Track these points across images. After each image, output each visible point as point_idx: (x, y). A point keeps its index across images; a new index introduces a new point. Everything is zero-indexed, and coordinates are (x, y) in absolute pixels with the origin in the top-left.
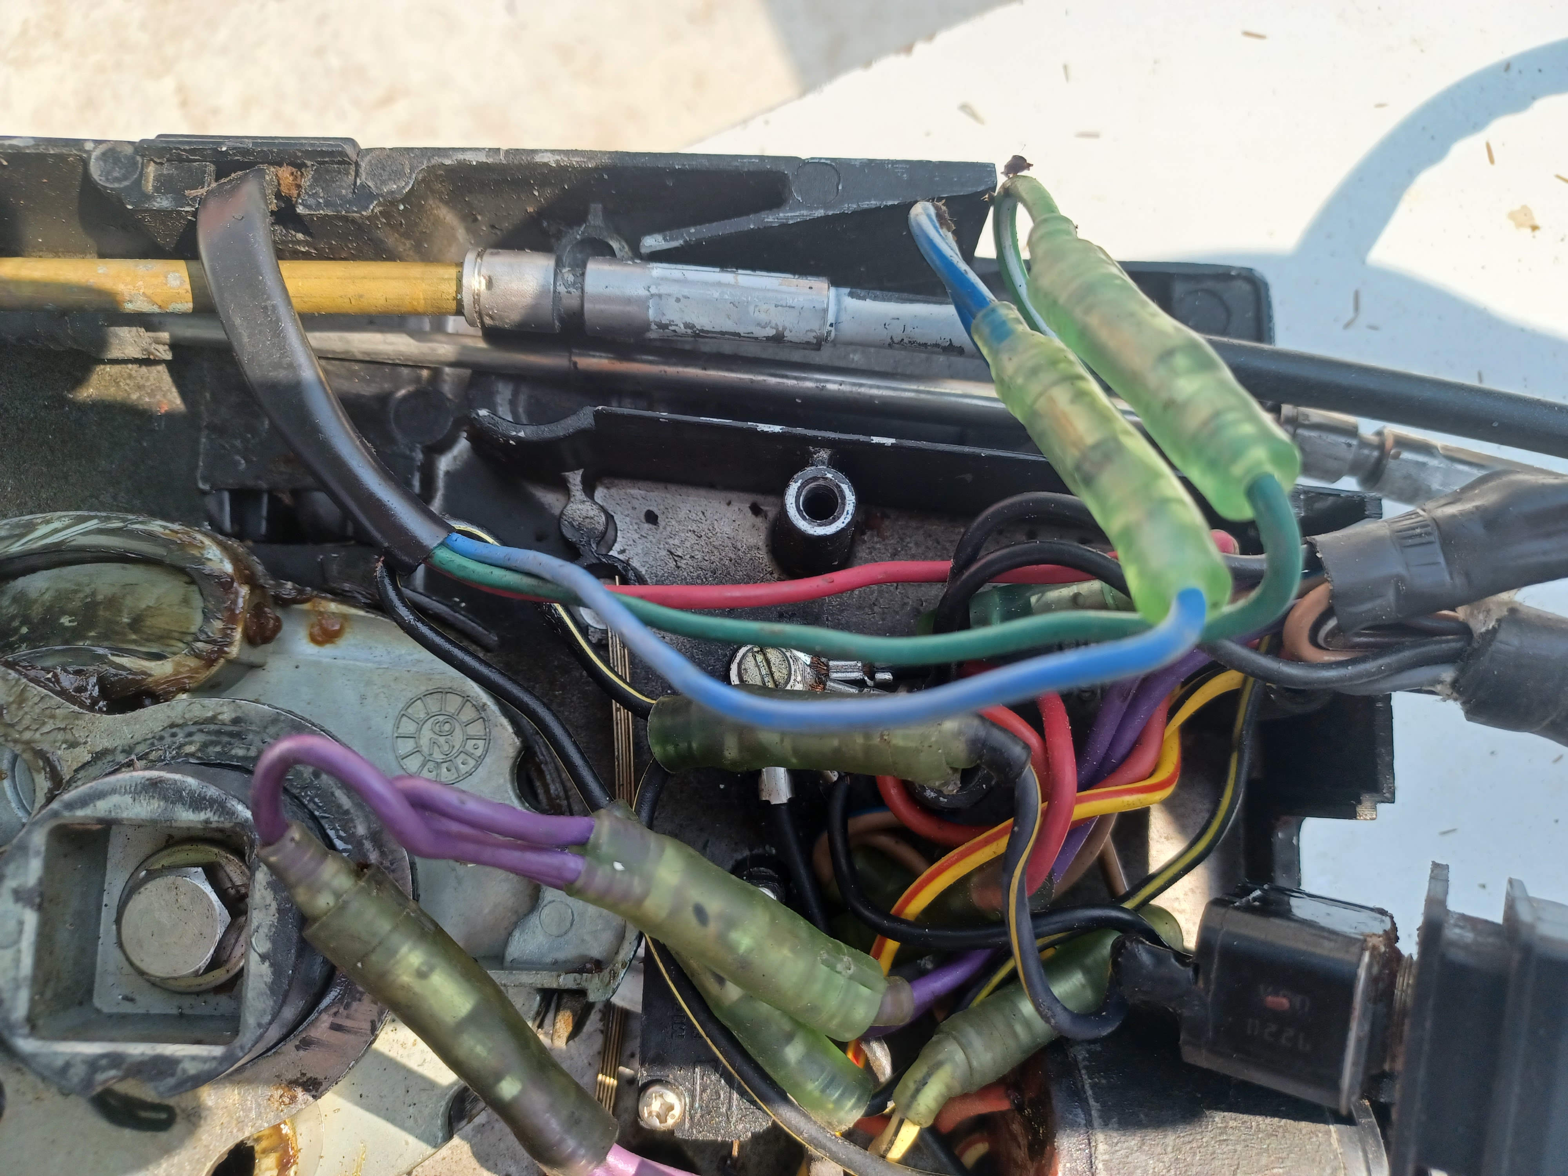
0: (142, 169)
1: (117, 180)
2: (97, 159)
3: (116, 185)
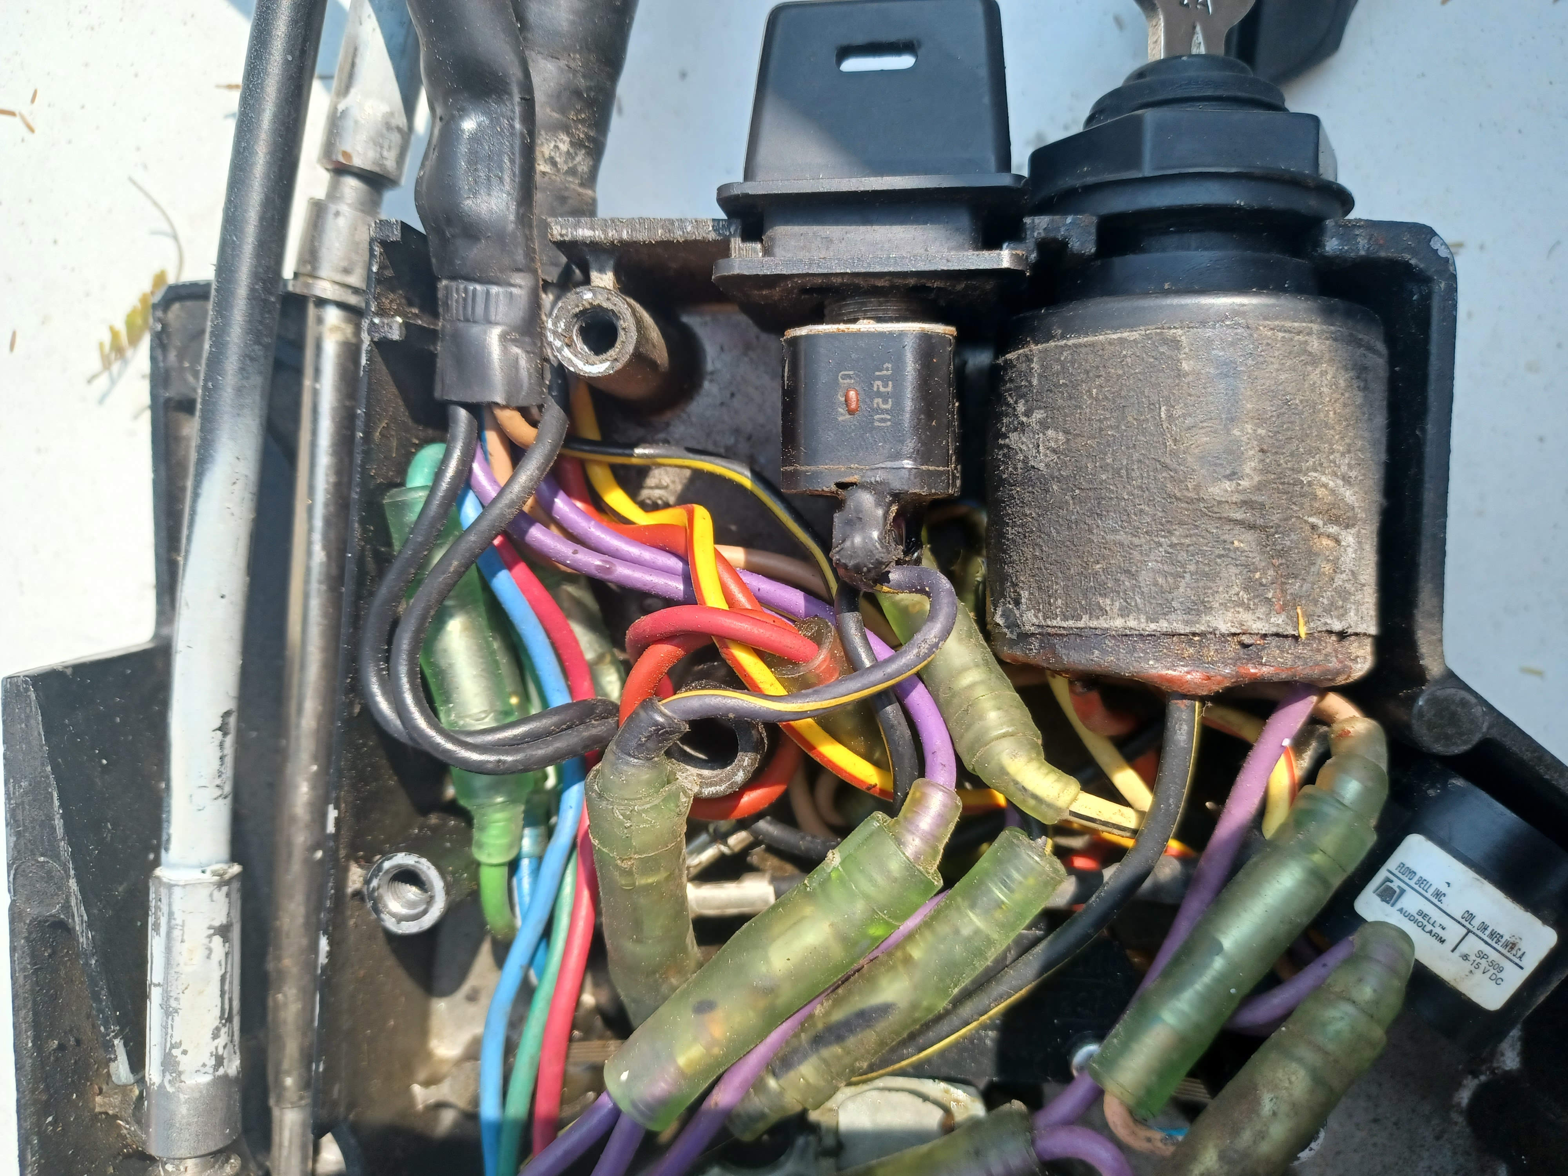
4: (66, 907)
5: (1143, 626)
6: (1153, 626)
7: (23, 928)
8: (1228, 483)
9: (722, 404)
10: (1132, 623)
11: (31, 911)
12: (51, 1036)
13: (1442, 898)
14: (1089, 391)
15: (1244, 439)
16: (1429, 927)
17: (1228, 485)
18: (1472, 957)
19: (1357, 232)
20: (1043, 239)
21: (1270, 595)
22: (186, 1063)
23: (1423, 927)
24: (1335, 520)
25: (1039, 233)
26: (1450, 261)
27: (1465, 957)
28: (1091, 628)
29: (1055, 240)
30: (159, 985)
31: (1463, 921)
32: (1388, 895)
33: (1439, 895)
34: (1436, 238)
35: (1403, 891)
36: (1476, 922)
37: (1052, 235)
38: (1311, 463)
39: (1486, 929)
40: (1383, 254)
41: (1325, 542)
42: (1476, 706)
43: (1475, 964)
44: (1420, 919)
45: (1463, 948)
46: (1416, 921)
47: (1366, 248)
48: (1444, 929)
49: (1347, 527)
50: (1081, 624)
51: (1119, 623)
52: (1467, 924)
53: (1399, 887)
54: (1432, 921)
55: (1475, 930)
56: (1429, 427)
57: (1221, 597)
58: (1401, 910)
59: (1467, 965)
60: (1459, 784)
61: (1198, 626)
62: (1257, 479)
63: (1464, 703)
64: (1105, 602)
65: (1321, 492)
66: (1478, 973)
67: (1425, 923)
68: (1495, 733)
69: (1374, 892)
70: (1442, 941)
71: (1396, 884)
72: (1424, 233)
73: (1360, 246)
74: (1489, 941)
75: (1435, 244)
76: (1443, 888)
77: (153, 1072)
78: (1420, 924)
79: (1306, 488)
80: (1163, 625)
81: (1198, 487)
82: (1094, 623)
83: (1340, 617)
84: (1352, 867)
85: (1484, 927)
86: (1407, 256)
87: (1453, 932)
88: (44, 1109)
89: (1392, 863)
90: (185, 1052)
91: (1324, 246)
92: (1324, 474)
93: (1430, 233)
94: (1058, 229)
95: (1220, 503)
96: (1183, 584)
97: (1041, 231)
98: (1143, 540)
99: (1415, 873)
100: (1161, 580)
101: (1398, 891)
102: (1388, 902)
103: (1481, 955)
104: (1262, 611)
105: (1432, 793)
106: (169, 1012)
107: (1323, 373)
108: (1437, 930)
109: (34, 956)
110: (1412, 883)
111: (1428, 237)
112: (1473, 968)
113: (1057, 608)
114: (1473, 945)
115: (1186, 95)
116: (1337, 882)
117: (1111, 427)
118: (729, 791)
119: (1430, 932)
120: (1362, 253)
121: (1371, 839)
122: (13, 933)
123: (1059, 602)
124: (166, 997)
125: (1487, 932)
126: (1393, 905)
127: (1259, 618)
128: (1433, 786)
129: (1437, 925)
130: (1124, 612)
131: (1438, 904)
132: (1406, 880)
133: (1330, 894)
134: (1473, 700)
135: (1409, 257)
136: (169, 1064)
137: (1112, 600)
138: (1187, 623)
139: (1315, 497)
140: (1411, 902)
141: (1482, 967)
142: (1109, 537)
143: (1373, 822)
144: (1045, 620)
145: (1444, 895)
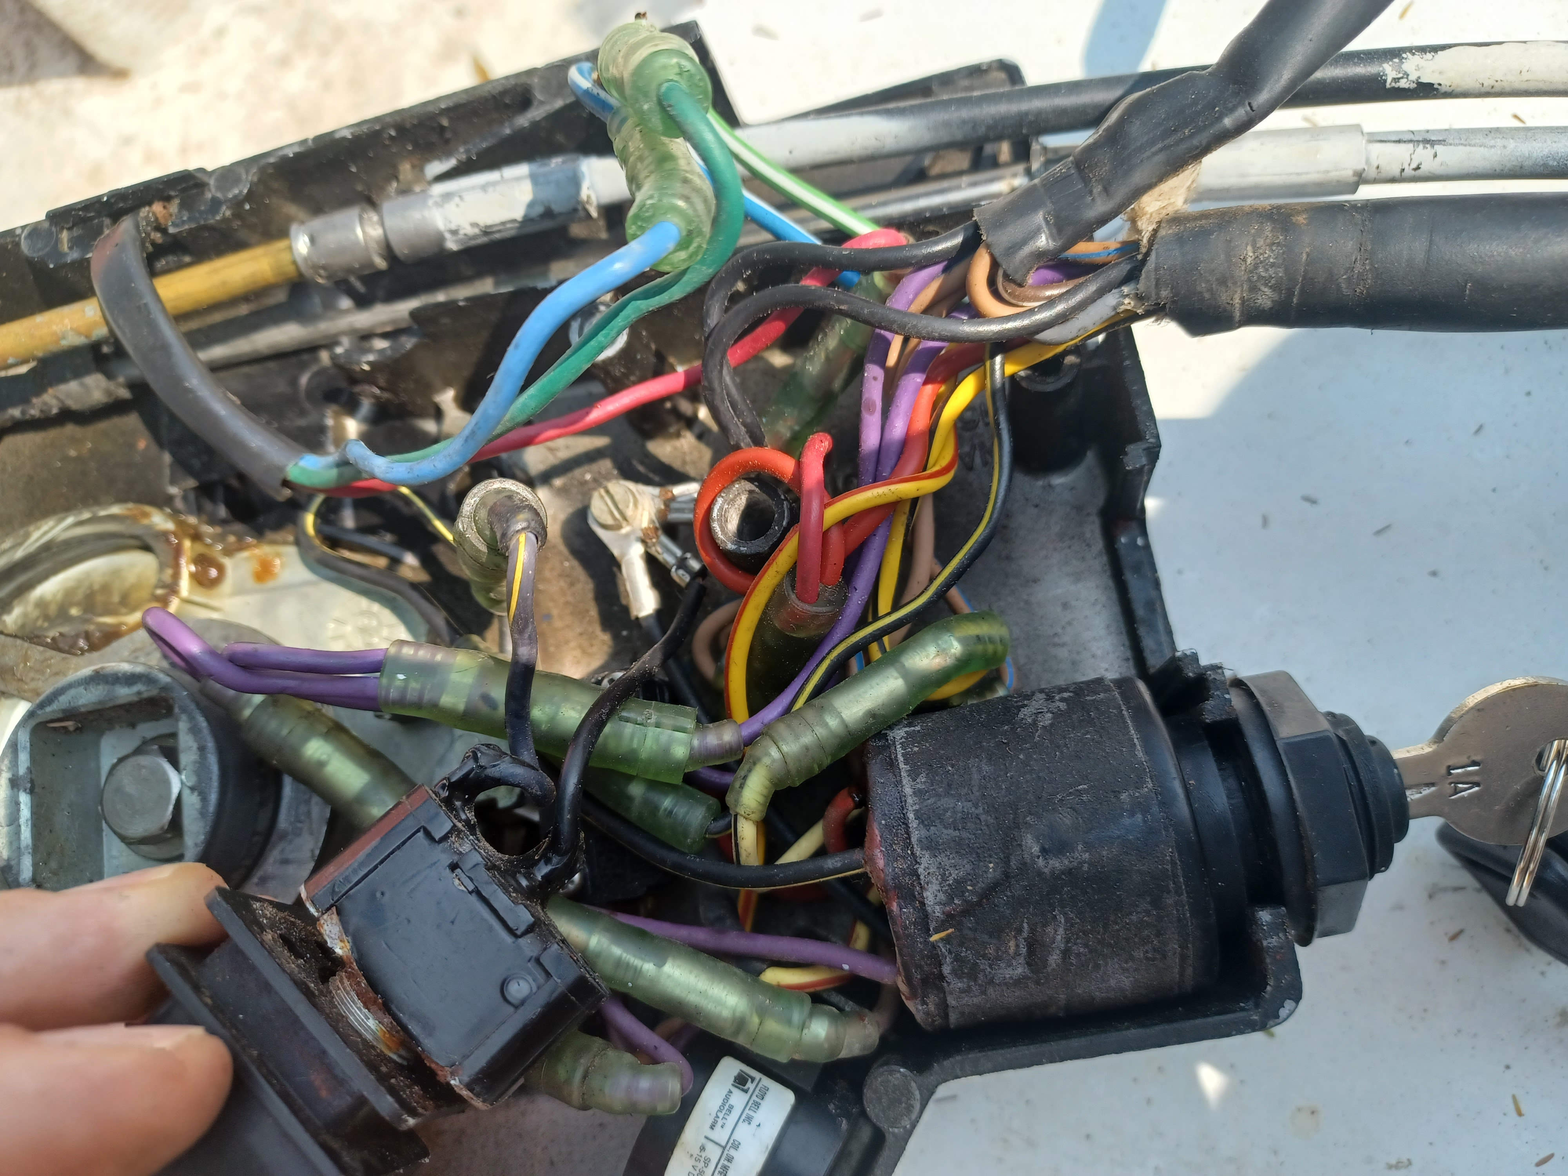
0: (57, 235)
1: (39, 250)
2: (26, 238)
3: (41, 253)
4: (542, 103)
5: (910, 808)
6: (911, 816)
7: (524, 80)
8: (1038, 849)
9: (1027, 500)
10: (910, 800)
11: (535, 81)
12: (451, 119)
13: (747, 1122)
14: (1088, 733)
15: (1077, 854)
16: (721, 1115)
17: (1036, 849)
18: (704, 1155)
19: (1281, 935)
20: (1207, 679)
21: (956, 901)
22: (451, 207)
23: (720, 1110)
24: (1031, 951)
25: (1210, 675)
26: (1277, 1021)
27: (703, 1149)
28: (900, 773)
29: (1208, 689)
30: (502, 176)
31: (731, 1141)
32: (741, 1081)
33: (749, 1120)
34: (1294, 1004)
35: (746, 1091)
36: (733, 1152)
37: (1212, 685)
38: (1072, 915)
39: (728, 1161)
40: (1268, 960)
41: (1012, 944)
42: (910, 1119)
43: (698, 1157)
44: (726, 1107)
45: (710, 1146)
46: (723, 1105)
47: (1271, 945)
48: (722, 1127)
49: (1028, 964)
50: (902, 766)
51: (908, 790)
52: (730, 1144)
53: (749, 1088)
54: (726, 1116)
55: (726, 1152)
56: (1133, 1031)
57: (946, 862)
58: (730, 1092)
59: (696, 1151)
60: (843, 1125)
61: (919, 849)
62: (1046, 870)
63: (909, 1108)
64: (922, 778)
65: (1050, 930)
66: (693, 1162)
67: (724, 1112)
68: (890, 1139)
69: (741, 1070)
70: (712, 1127)
71: (750, 1085)
72: (1295, 992)
73: (1269, 940)
74: (719, 1166)
75: (1289, 1004)
76: (755, 1122)
77: (439, 189)
78: (722, 1108)
79: (1049, 916)
80: (913, 824)
81: (1028, 825)
82: (904, 774)
83: (954, 972)
84: (756, 1050)
85: (730, 1159)
86: (1271, 982)
87: (721, 1135)
88: (401, 128)
89: (767, 1082)
90: (457, 205)
91: (1262, 911)
92: (1066, 930)
93: (1297, 997)
94: (1218, 689)
95: (1020, 845)
96: (950, 831)
97: (1213, 676)
98: (978, 794)
99: (763, 1099)
100: (949, 814)
101: (746, 1088)
102: (735, 1081)
103: (707, 1162)
104: (942, 897)
105: (831, 1107)
106: (484, 188)
107: (1148, 913)
108: (720, 1123)
109: (504, 93)
110: (754, 1098)
111: (1292, 997)
112: (695, 1156)
113: (911, 748)
114: (713, 1153)
115: (1360, 771)
116: (741, 1040)
117: (1062, 752)
118: (719, 542)
119: (717, 1117)
120: (1265, 943)
121: (783, 1059)
122: (518, 75)
123: (916, 749)
124: (494, 184)
125: (726, 1163)
126: (733, 1085)
127: (936, 896)
128: (837, 1108)
129: (724, 1121)
130: (917, 793)
131: (741, 1120)
132: (757, 1091)
133: (730, 1039)
134: (914, 1116)
135: (1271, 984)
136: (447, 197)
137: (925, 782)
138: (920, 841)
139: (1045, 925)
140: (739, 1099)
141: (697, 1164)
142: (974, 770)
143: (797, 1057)
144: (900, 744)
145: (750, 1123)
